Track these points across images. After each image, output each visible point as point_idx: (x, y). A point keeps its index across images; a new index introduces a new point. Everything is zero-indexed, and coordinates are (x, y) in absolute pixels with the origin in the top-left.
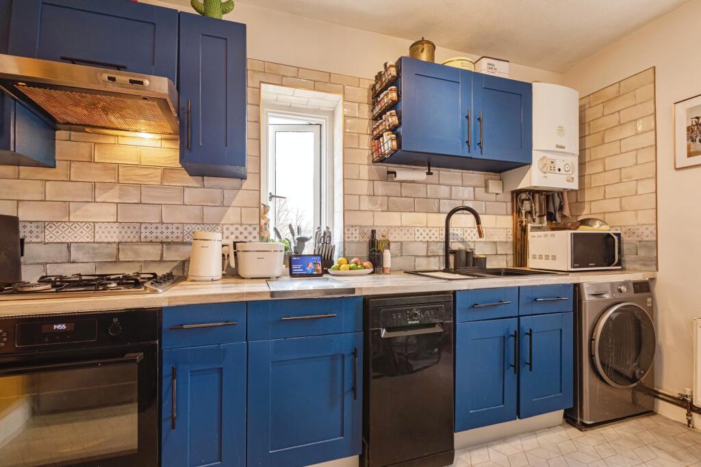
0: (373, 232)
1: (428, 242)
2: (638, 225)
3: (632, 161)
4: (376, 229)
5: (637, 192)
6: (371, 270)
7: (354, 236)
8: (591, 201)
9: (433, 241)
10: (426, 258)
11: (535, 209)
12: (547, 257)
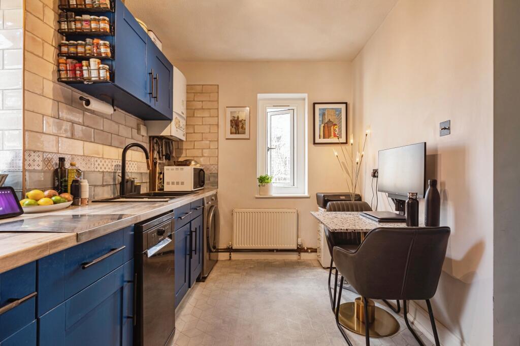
0: (62, 160)
1: (103, 172)
2: (210, 165)
3: (207, 130)
4: (66, 157)
5: (210, 147)
6: (71, 202)
7: (36, 163)
8: (186, 149)
9: (107, 172)
10: (102, 187)
11: (162, 150)
12: (178, 183)
